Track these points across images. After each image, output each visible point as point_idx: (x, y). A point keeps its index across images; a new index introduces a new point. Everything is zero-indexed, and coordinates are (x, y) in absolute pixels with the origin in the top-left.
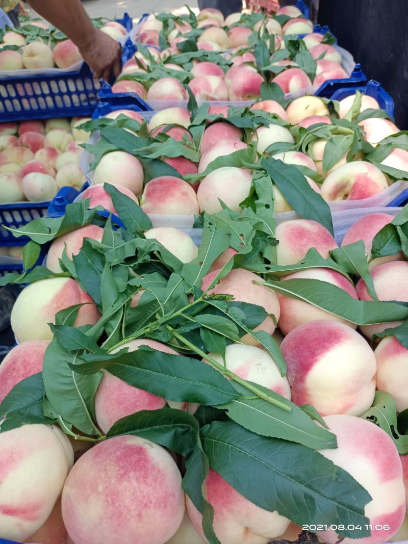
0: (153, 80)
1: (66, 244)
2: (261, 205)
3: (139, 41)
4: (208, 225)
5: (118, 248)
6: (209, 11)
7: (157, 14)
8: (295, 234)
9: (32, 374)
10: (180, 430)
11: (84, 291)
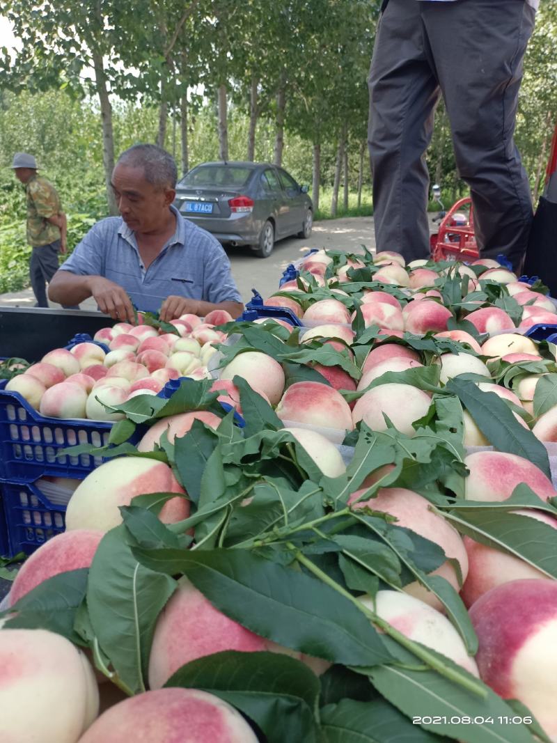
0: (313, 300)
1: (169, 426)
2: (445, 427)
3: (302, 269)
4: (366, 436)
5: (236, 444)
6: (389, 254)
7: (327, 250)
8: (494, 465)
9: (75, 567)
10: (284, 703)
11: (178, 482)
